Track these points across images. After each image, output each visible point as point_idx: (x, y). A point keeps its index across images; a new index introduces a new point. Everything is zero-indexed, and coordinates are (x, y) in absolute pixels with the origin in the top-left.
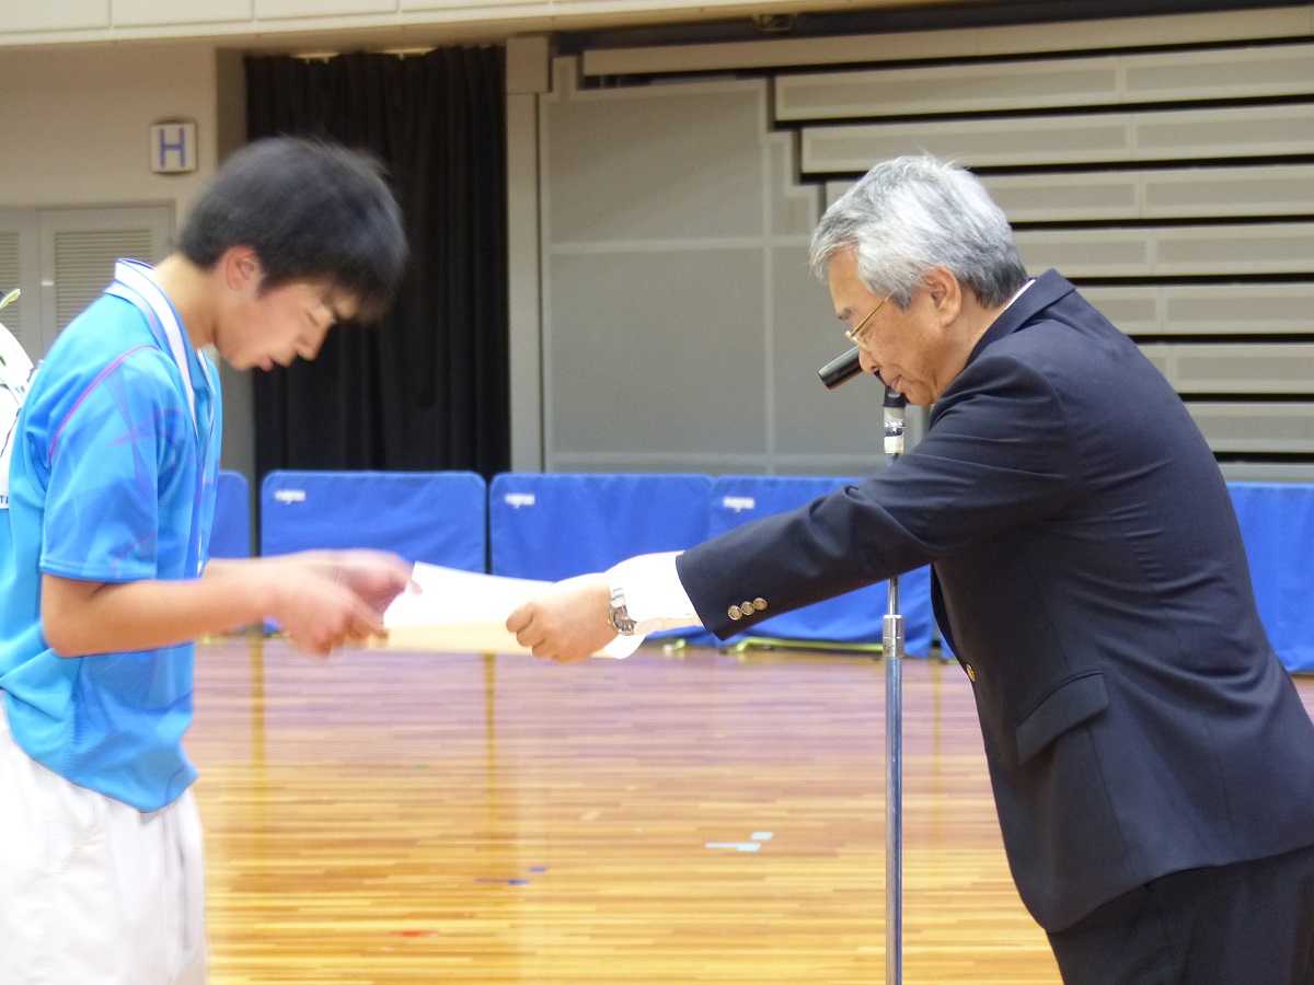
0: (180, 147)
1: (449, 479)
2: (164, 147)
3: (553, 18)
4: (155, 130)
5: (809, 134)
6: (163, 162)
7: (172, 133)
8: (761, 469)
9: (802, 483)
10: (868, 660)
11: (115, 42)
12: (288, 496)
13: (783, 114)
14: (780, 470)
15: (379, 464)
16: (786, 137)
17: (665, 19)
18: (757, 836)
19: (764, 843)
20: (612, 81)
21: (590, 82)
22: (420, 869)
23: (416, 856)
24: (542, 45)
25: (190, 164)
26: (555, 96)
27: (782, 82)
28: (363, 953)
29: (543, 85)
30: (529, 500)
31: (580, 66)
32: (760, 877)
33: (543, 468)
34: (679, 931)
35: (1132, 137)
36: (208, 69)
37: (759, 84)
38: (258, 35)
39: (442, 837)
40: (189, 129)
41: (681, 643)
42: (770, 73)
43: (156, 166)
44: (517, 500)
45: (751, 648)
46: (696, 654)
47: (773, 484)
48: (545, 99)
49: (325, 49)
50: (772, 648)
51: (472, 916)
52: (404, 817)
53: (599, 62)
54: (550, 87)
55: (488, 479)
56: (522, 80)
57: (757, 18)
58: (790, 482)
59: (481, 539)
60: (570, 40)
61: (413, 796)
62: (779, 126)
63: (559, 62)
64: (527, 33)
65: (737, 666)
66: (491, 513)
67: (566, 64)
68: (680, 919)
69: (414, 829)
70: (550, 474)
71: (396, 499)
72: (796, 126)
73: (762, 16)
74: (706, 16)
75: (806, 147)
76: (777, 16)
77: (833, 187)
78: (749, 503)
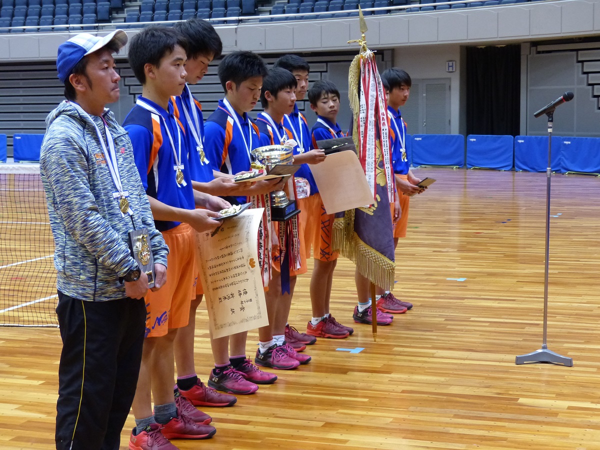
0: (452, 66)
1: (506, 137)
2: (449, 66)
3: (531, 39)
4: (447, 63)
5: (585, 63)
6: (449, 70)
7: (451, 64)
8: (572, 135)
9: (581, 139)
10: (594, 177)
11: (439, 44)
12: (472, 140)
13: (580, 59)
14: (577, 136)
15: (492, 134)
16: (580, 64)
18: (558, 214)
19: (559, 215)
20: (543, 52)
21: (539, 52)
22: (484, 219)
23: (484, 216)
24: (528, 45)
25: (454, 70)
27: (580, 52)
28: (466, 237)
30: (523, 141)
31: (537, 49)
32: (556, 223)
33: (527, 135)
34: (536, 234)
36: (458, 50)
37: (575, 53)
38: (468, 43)
39: (491, 212)
40: (454, 62)
41: (554, 172)
42: (577, 50)
43: (447, 70)
44: (520, 141)
45: (569, 173)
46: (557, 174)
47: (575, 138)
48: (529, 56)
49: (483, 46)
50: (574, 174)
51: (492, 230)
52: (484, 208)
53: (541, 48)
54: (530, 54)
55: (514, 137)
56: (524, 52)
57: (574, 38)
58: (578, 138)
59: (513, 149)
60: (535, 43)
61: (488, 204)
62: (579, 62)
63: (532, 48)
64: (526, 42)
65: (566, 177)
66: (515, 144)
67: (534, 48)
68: (536, 232)
69: (486, 211)
70: (528, 136)
71: (495, 141)
72: (582, 62)
73: (576, 38)
74: (563, 38)
75: (584, 66)
76: (579, 38)
77: (590, 75)
78: (569, 143)
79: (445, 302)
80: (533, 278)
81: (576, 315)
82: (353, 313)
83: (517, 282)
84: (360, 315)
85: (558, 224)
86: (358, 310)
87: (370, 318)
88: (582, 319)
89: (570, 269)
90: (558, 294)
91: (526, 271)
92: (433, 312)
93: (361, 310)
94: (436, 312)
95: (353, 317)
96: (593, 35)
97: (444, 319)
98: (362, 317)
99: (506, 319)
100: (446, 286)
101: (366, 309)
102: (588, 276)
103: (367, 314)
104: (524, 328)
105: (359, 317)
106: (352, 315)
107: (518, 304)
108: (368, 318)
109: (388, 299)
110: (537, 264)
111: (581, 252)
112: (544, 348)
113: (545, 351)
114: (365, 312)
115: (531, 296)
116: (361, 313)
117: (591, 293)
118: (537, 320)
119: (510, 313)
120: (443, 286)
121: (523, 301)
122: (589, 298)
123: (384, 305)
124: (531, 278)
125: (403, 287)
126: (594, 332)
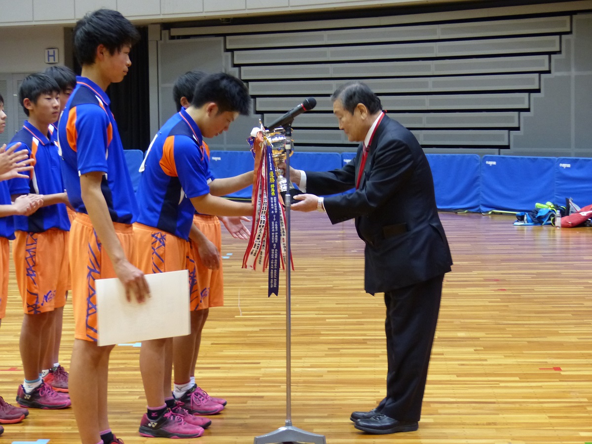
0: (54, 56)
1: (133, 151)
2: (49, 56)
3: (162, 19)
4: (47, 51)
5: (236, 53)
6: (49, 61)
7: (51, 52)
8: (222, 149)
9: (235, 153)
11: (35, 25)
13: (228, 47)
14: (228, 149)
16: (229, 54)
17: (193, 20)
18: (228, 254)
19: (230, 256)
20: (179, 37)
21: (172, 38)
24: (158, 27)
25: (56, 61)
26: (162, 42)
27: (228, 38)
29: (159, 39)
31: (170, 33)
35: (329, 54)
36: (62, 33)
37: (222, 38)
40: (56, 51)
42: (225, 35)
43: (47, 62)
47: (226, 153)
48: (160, 42)
53: (175, 32)
54: (161, 39)
56: (153, 37)
57: (221, 19)
58: (231, 152)
60: (167, 25)
62: (227, 50)
63: (164, 32)
64: (154, 23)
67: (166, 32)
72: (232, 51)
73: (222, 19)
74: (206, 19)
75: (235, 57)
76: (226, 19)
77: (243, 68)
78: (219, 159)
79: (131, 375)
80: (231, 339)
81: (304, 382)
82: (16, 395)
83: (212, 344)
84: (28, 397)
85: (233, 267)
86: (24, 390)
87: (41, 401)
88: (314, 387)
89: (273, 325)
90: (271, 358)
91: (218, 330)
92: (119, 388)
93: (28, 390)
94: (123, 388)
95: (17, 400)
96: (246, 16)
97: (137, 397)
98: (31, 399)
99: (218, 392)
100: (122, 353)
101: (36, 389)
102: (299, 333)
103: (37, 395)
104: (246, 403)
105: (27, 399)
106: (15, 398)
107: (225, 372)
108: (39, 400)
109: (59, 374)
110: (229, 320)
111: (278, 303)
112: (288, 425)
113: (290, 428)
114: (35, 393)
115: (237, 361)
116: (30, 394)
117: (310, 354)
118: (257, 392)
119: (219, 384)
120: (118, 353)
121: (231, 368)
122: (313, 361)
123: (53, 383)
124: (227, 339)
125: (65, 358)
126: (336, 402)
